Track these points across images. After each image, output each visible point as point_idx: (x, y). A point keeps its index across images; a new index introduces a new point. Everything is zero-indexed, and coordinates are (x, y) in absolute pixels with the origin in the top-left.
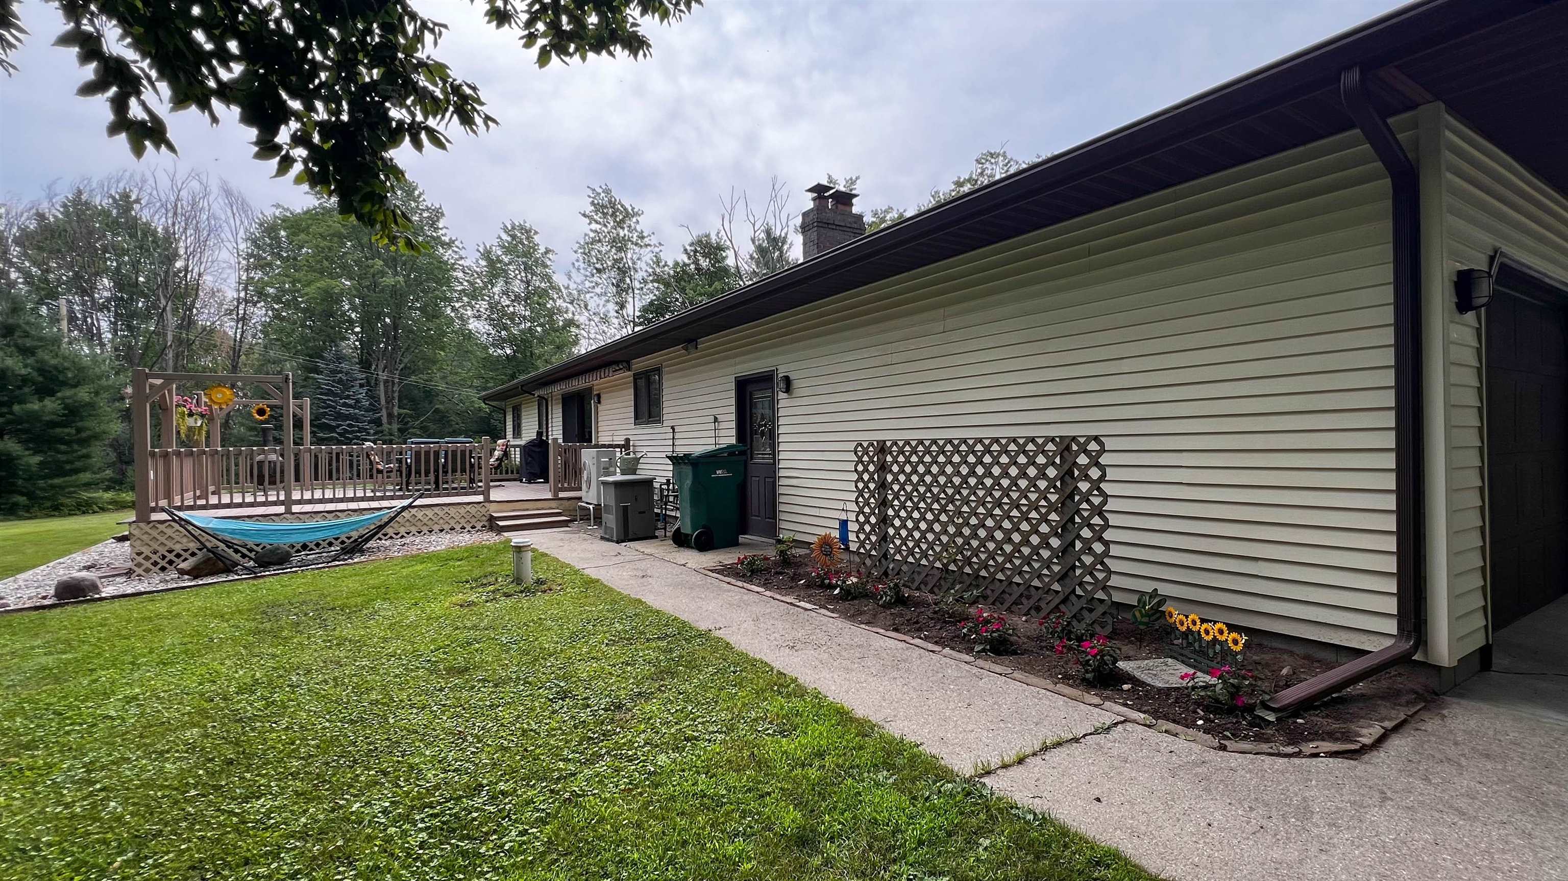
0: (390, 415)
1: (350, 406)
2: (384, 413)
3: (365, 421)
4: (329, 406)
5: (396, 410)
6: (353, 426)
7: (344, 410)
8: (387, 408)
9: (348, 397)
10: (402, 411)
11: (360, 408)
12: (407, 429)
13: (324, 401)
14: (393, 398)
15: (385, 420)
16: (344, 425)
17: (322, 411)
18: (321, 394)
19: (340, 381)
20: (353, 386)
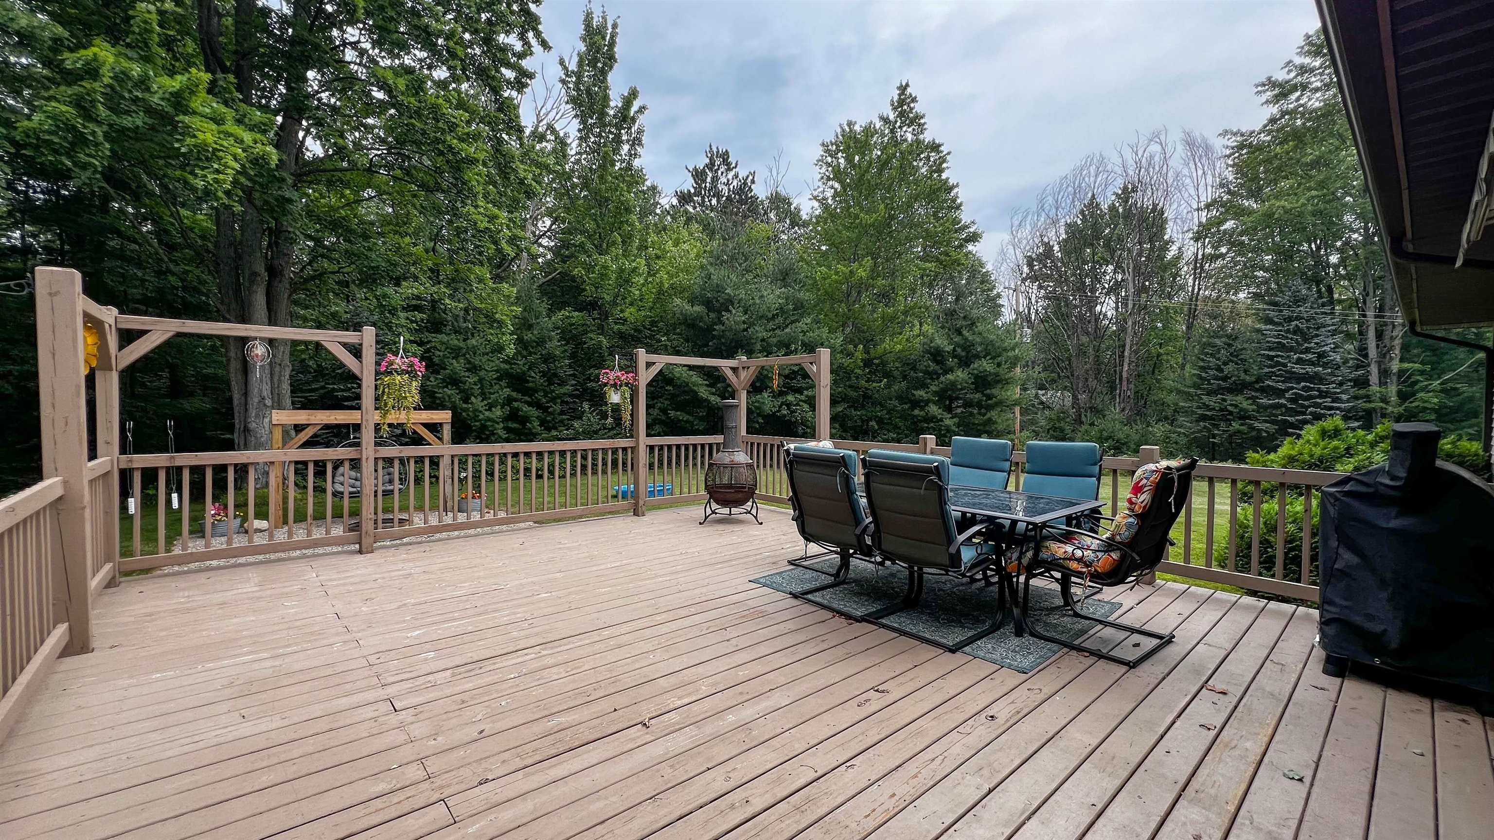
0: (1384, 373)
1: (1312, 363)
2: (1374, 369)
3: (1333, 382)
4: (1278, 364)
5: (1395, 366)
6: (1312, 389)
7: (1298, 369)
8: (1379, 363)
9: (1307, 350)
10: (1406, 365)
11: (1325, 366)
12: (1414, 394)
13: (1271, 358)
14: (1392, 348)
15: (1374, 378)
16: (1298, 388)
17: (1267, 370)
18: (1270, 349)
19: (1297, 331)
20: (1317, 336)
